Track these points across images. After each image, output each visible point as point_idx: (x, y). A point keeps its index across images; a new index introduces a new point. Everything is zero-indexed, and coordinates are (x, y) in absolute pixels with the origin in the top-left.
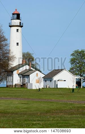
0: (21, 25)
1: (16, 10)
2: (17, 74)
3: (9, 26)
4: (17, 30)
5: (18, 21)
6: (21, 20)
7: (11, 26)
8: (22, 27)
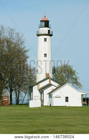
0: (51, 33)
1: (45, 17)
2: (38, 90)
3: (37, 35)
4: (45, 40)
5: (47, 29)
6: (50, 28)
7: (38, 35)
8: (51, 35)
